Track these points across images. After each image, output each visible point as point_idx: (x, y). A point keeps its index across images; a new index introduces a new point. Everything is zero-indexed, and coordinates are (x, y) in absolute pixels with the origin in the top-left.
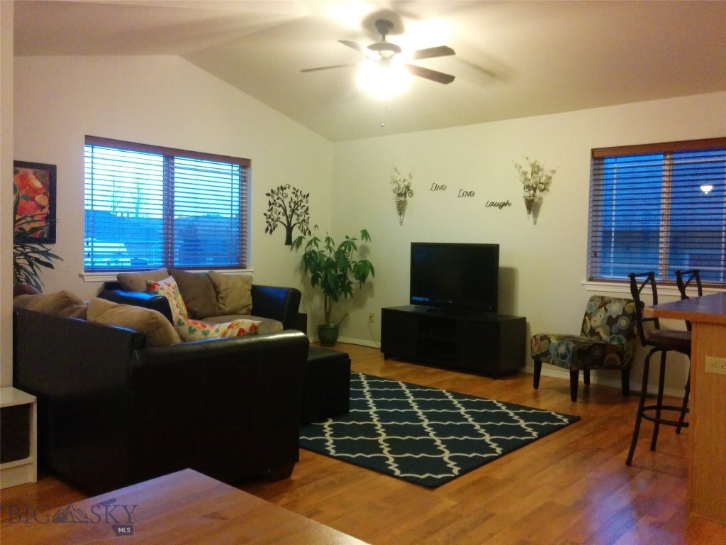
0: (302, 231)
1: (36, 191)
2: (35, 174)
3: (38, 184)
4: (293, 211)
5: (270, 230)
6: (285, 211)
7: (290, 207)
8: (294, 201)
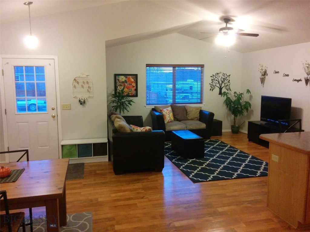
0: (227, 89)
1: (132, 82)
2: (132, 77)
3: (133, 80)
4: (223, 82)
5: (212, 89)
6: (219, 82)
7: (221, 80)
8: (223, 78)
